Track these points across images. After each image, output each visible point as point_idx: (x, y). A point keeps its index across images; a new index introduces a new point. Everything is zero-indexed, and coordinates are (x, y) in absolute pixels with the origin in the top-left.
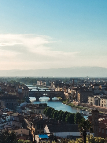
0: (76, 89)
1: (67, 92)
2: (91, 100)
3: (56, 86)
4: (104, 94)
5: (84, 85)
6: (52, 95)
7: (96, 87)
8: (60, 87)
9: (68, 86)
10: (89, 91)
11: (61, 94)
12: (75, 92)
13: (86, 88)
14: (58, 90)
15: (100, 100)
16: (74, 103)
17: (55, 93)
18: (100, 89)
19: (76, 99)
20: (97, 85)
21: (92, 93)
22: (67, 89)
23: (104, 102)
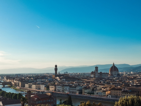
0: (19, 80)
1: (13, 82)
2: (27, 86)
3: (7, 79)
4: (34, 82)
6: (4, 84)
7: (30, 78)
8: (9, 79)
9: (14, 79)
10: (26, 81)
11: (10, 83)
12: (18, 82)
13: (24, 79)
14: (8, 81)
15: (32, 85)
16: (17, 88)
17: (7, 83)
18: (32, 79)
19: (19, 85)
20: (30, 77)
21: (27, 82)
22: (14, 80)
23: (34, 86)
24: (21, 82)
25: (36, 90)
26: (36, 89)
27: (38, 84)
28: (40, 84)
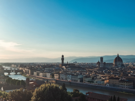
0: (29, 68)
1: (25, 70)
2: (35, 73)
3: (20, 67)
4: (42, 70)
5: (33, 66)
7: (39, 67)
8: (22, 67)
11: (21, 71)
12: (28, 70)
13: (34, 68)
14: (21, 69)
15: (39, 73)
16: (27, 75)
17: (19, 70)
18: (40, 68)
19: (28, 73)
21: (35, 70)
22: (25, 68)
23: (41, 74)
24: (31, 70)
25: (43, 78)
26: (43, 76)
27: (45, 72)
28: (47, 72)
